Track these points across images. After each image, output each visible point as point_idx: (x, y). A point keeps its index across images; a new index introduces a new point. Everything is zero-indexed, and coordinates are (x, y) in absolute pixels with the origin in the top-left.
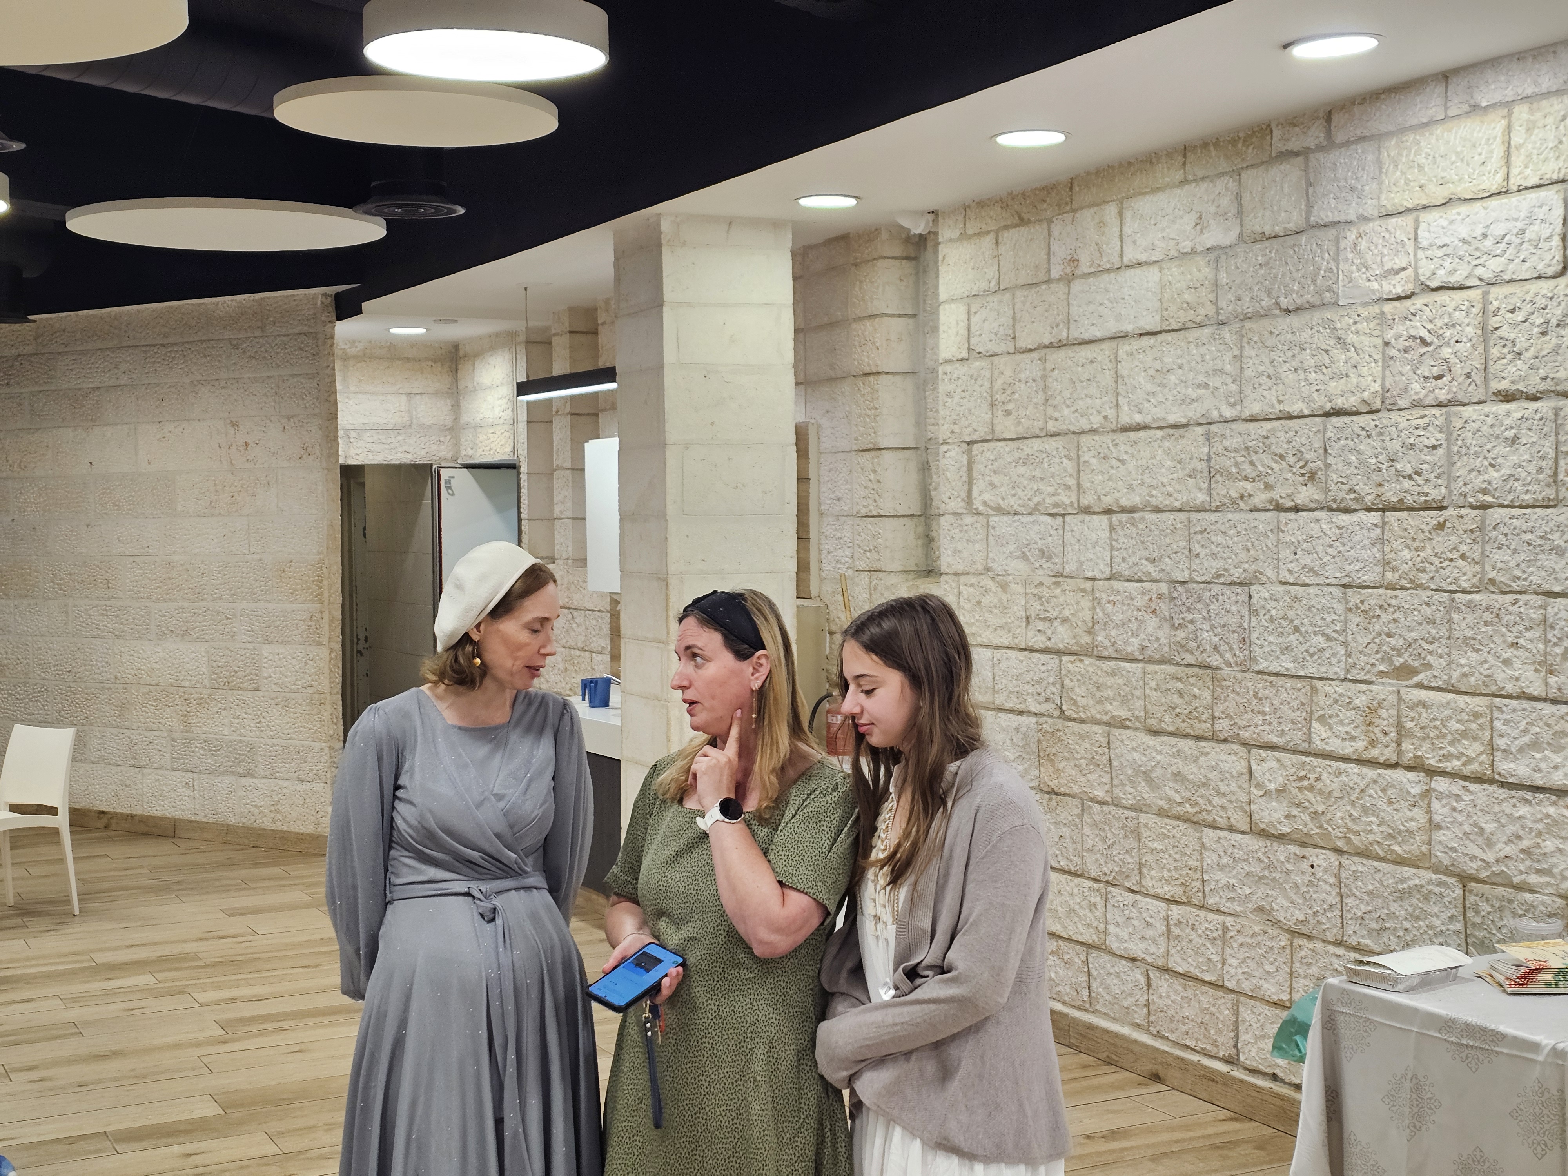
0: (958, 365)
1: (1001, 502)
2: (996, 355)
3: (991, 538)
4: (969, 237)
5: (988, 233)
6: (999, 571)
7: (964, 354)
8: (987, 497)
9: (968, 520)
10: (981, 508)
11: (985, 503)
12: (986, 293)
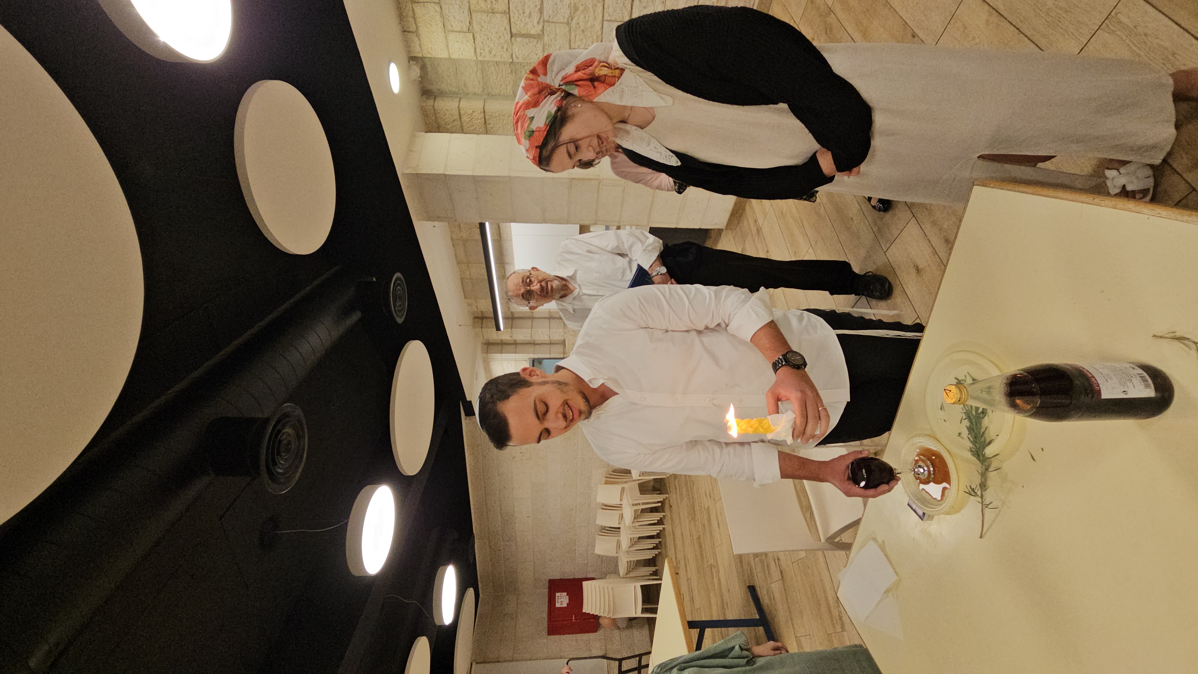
0: (476, 42)
1: (538, 8)
2: (470, 8)
3: (554, 20)
4: (417, 28)
5: (413, 10)
6: (569, 12)
7: (471, 35)
8: (536, 21)
9: (546, 38)
10: (541, 27)
11: (538, 23)
12: (442, 16)
